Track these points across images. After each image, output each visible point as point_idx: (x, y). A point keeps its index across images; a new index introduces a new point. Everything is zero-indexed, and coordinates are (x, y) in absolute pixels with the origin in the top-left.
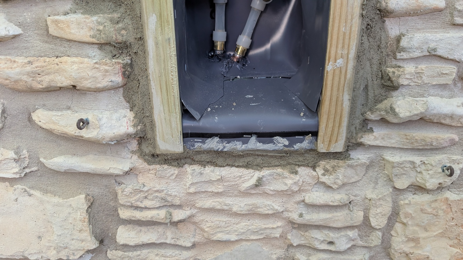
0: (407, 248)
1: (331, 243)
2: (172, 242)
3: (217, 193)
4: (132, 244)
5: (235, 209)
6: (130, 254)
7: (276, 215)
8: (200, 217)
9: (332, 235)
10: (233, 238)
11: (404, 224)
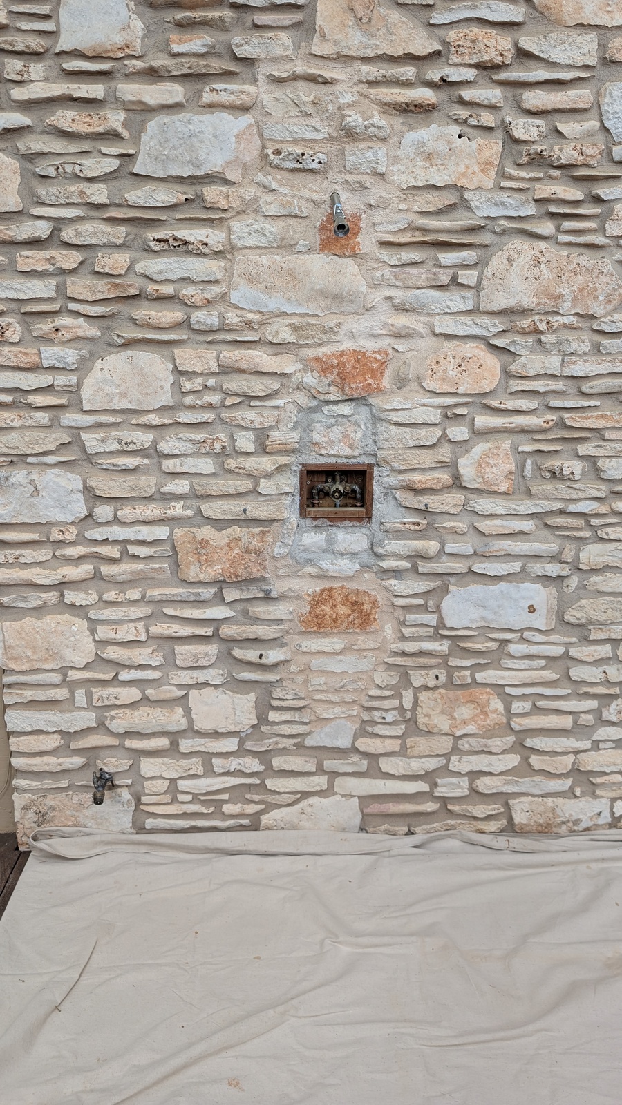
0: (425, 720)
1: (384, 718)
2: (298, 720)
3: (323, 691)
4: (277, 721)
5: (333, 699)
6: (274, 727)
7: (354, 702)
8: (314, 705)
9: (384, 714)
10: (332, 716)
11: (421, 707)
